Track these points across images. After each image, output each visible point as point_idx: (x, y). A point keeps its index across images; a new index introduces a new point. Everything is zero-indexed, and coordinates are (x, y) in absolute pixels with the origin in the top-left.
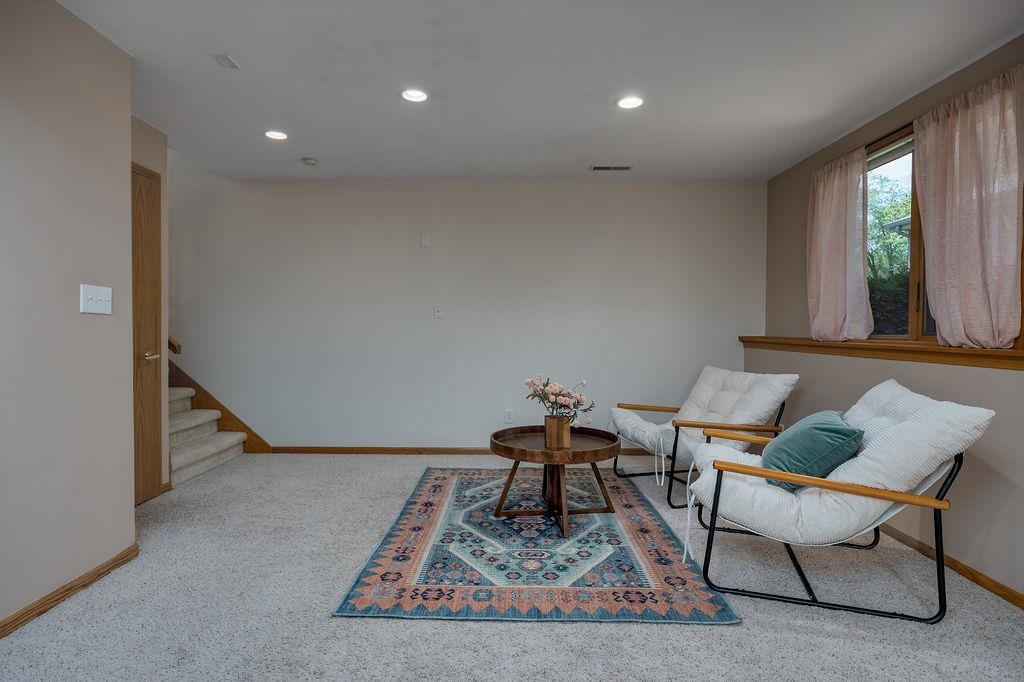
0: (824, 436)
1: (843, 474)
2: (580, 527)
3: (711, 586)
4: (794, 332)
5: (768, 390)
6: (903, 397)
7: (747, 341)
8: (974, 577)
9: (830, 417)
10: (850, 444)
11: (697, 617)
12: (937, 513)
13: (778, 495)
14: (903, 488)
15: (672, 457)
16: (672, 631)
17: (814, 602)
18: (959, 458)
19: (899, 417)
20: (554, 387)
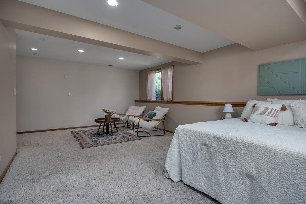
0: (151, 114)
1: (154, 118)
2: (115, 134)
3: (138, 136)
4: (144, 99)
5: (141, 109)
6: (161, 108)
7: (136, 101)
8: (167, 131)
9: (152, 111)
10: (154, 114)
11: (137, 139)
12: (164, 121)
13: (146, 122)
14: (160, 119)
15: (127, 122)
16: (135, 141)
17: (150, 136)
18: (166, 114)
19: (160, 110)
20: (107, 109)
